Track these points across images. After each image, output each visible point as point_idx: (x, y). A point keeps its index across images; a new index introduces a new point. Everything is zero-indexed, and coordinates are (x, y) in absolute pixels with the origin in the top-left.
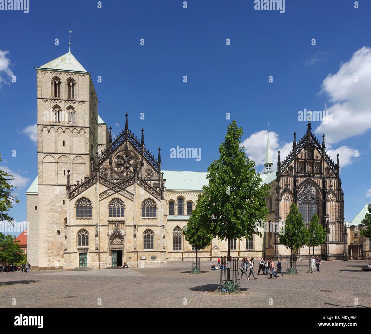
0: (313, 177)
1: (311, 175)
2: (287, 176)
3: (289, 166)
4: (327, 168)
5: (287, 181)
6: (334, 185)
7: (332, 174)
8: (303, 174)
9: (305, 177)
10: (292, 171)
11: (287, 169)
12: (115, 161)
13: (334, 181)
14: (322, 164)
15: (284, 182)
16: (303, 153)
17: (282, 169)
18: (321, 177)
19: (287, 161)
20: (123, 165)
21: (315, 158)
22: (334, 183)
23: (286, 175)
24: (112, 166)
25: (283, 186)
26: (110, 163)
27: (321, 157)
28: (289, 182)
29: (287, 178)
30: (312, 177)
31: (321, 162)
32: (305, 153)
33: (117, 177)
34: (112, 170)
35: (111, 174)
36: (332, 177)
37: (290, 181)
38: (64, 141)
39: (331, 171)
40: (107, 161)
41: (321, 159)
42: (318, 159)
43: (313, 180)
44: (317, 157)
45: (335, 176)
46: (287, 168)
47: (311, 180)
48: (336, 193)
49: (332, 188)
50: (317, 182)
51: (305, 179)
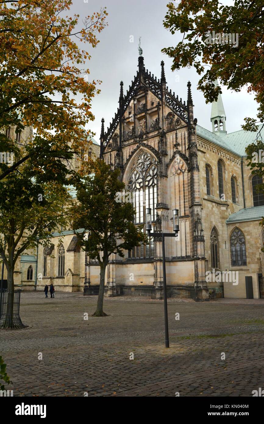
1: (144, 137)
2: (110, 152)
3: (113, 135)
4: (170, 114)
5: (111, 159)
6: (183, 141)
7: (178, 122)
8: (132, 141)
9: (134, 144)
10: (118, 142)
11: (111, 141)
13: (183, 135)
14: (161, 111)
15: (108, 162)
16: (131, 108)
17: (105, 144)
18: (158, 135)
19: (111, 130)
21: (149, 107)
22: (183, 137)
23: (110, 150)
27: (158, 100)
28: (114, 160)
29: (111, 155)
30: (145, 140)
31: (159, 109)
32: (135, 105)
36: (178, 127)
39: (176, 117)
41: (159, 103)
42: (154, 106)
44: (153, 104)
45: (184, 123)
46: (110, 139)
47: (144, 145)
48: (187, 155)
49: (180, 148)
50: (153, 147)
51: (135, 147)
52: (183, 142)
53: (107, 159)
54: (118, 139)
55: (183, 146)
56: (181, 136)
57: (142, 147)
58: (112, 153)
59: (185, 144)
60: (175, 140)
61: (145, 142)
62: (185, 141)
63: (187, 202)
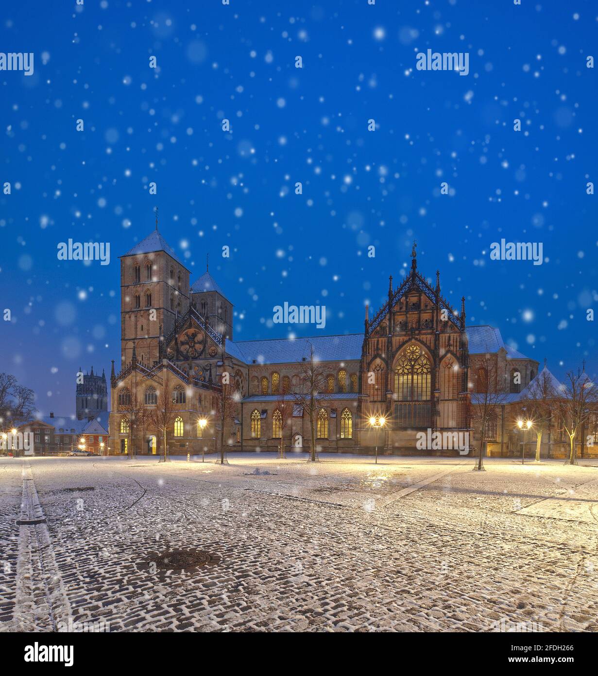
0: (418, 334)
1: (417, 332)
3: (381, 324)
5: (378, 344)
6: (455, 343)
7: (451, 328)
8: (403, 333)
9: (405, 336)
10: (386, 331)
11: (378, 328)
12: (181, 342)
15: (374, 346)
16: (403, 304)
17: (370, 330)
18: (431, 334)
19: (378, 317)
20: (187, 343)
23: (377, 336)
24: (178, 347)
25: (373, 353)
26: (176, 343)
27: (433, 305)
28: (382, 346)
29: (378, 340)
31: (433, 313)
32: (407, 302)
33: (182, 358)
34: (178, 351)
35: (177, 356)
36: (450, 331)
37: (383, 344)
38: (142, 326)
39: (450, 323)
40: (174, 342)
42: (428, 308)
43: (419, 339)
44: (426, 306)
45: (457, 330)
46: (377, 326)
48: (458, 355)
49: (452, 348)
50: (425, 342)
51: (406, 338)
52: (455, 345)
53: (373, 343)
54: (388, 328)
55: (455, 348)
56: (454, 339)
57: (413, 341)
58: (379, 339)
59: (456, 346)
60: (447, 341)
61: (418, 337)
62: (457, 344)
63: (455, 390)
